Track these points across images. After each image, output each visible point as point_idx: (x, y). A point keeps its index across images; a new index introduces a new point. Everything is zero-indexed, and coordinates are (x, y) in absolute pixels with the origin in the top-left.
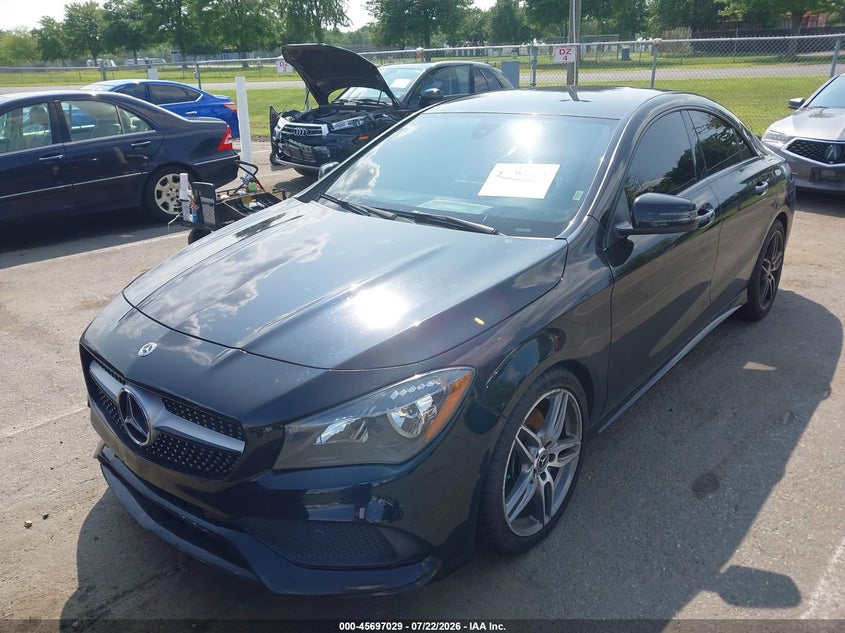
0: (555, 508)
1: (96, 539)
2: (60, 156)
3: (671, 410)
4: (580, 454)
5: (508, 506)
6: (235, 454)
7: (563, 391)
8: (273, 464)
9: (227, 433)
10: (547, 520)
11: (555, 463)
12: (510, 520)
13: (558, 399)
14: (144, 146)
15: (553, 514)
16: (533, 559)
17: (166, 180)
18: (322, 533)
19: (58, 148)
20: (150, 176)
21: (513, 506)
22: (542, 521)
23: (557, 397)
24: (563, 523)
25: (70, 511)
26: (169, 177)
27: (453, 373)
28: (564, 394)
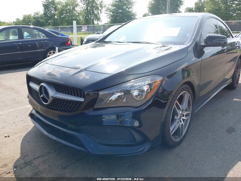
0: (184, 133)
1: (28, 142)
2: (20, 43)
3: (213, 111)
4: (191, 117)
5: (171, 129)
6: (80, 103)
7: (188, 92)
8: (94, 106)
9: (78, 96)
10: (181, 137)
11: (184, 118)
12: (172, 134)
13: (186, 95)
14: (45, 42)
15: (183, 136)
16: (177, 150)
17: (51, 52)
18: (110, 131)
19: (20, 41)
20: (46, 51)
21: (173, 129)
22: (180, 137)
23: (186, 94)
24: (185, 140)
25: (19, 134)
26: (52, 52)
27: (155, 77)
28: (188, 94)
